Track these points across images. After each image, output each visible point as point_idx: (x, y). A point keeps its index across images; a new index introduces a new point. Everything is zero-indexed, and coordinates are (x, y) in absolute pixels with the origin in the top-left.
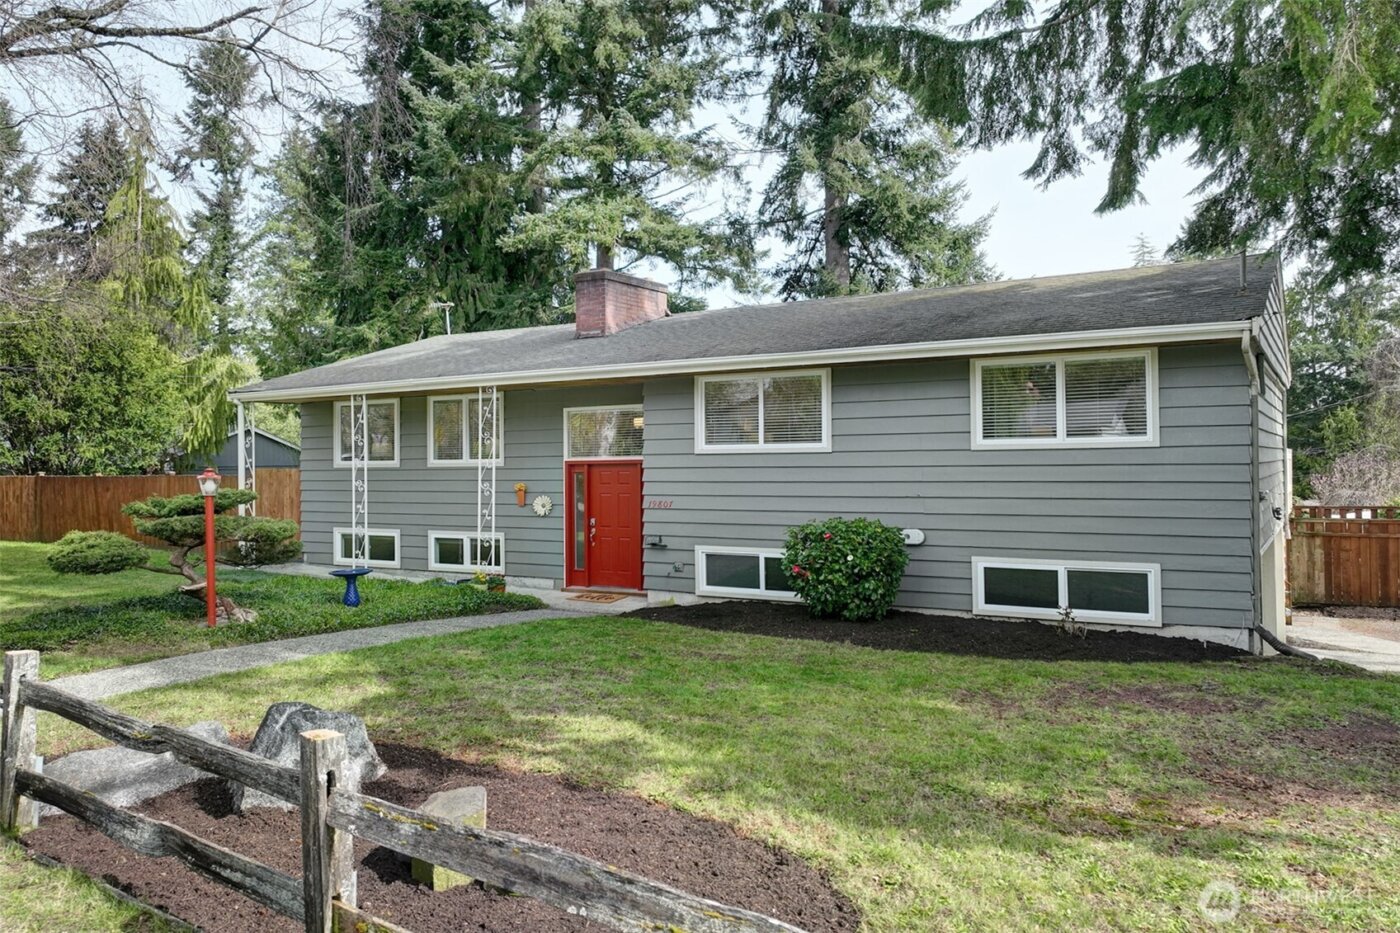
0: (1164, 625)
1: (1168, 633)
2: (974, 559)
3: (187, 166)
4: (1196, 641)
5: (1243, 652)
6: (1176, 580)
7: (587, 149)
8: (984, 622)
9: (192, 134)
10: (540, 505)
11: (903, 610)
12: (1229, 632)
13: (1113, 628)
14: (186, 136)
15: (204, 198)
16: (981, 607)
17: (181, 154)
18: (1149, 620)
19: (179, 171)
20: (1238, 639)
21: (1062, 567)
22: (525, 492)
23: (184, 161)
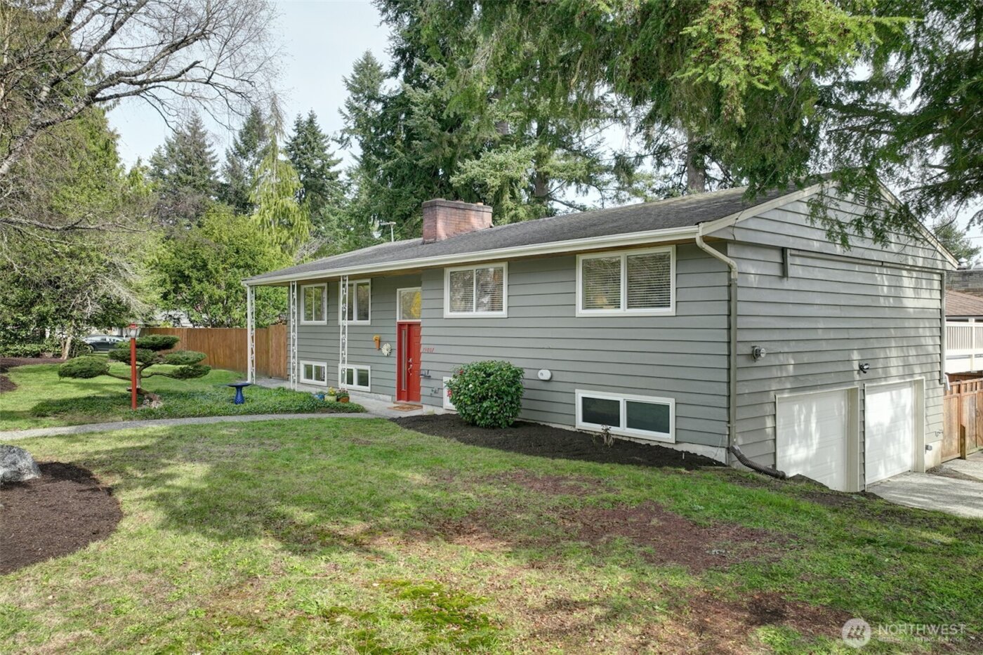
0: (677, 442)
1: (679, 448)
2: (577, 391)
3: (348, 139)
4: (695, 454)
5: (720, 464)
6: (685, 410)
7: (510, 115)
8: (582, 434)
9: (349, 119)
10: (385, 349)
11: (542, 424)
12: (714, 450)
13: (648, 442)
14: (346, 120)
15: (355, 157)
16: (581, 425)
17: (344, 131)
18: (666, 438)
19: (343, 142)
20: (720, 455)
21: (622, 398)
22: (380, 341)
23: (346, 136)
